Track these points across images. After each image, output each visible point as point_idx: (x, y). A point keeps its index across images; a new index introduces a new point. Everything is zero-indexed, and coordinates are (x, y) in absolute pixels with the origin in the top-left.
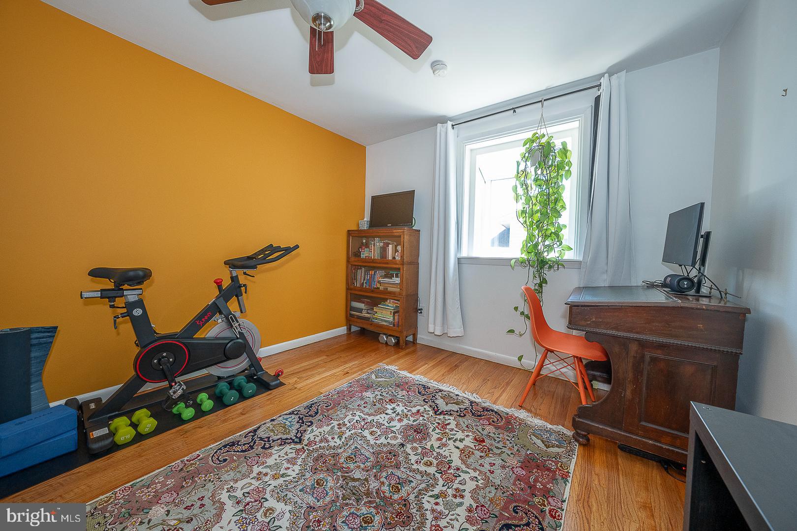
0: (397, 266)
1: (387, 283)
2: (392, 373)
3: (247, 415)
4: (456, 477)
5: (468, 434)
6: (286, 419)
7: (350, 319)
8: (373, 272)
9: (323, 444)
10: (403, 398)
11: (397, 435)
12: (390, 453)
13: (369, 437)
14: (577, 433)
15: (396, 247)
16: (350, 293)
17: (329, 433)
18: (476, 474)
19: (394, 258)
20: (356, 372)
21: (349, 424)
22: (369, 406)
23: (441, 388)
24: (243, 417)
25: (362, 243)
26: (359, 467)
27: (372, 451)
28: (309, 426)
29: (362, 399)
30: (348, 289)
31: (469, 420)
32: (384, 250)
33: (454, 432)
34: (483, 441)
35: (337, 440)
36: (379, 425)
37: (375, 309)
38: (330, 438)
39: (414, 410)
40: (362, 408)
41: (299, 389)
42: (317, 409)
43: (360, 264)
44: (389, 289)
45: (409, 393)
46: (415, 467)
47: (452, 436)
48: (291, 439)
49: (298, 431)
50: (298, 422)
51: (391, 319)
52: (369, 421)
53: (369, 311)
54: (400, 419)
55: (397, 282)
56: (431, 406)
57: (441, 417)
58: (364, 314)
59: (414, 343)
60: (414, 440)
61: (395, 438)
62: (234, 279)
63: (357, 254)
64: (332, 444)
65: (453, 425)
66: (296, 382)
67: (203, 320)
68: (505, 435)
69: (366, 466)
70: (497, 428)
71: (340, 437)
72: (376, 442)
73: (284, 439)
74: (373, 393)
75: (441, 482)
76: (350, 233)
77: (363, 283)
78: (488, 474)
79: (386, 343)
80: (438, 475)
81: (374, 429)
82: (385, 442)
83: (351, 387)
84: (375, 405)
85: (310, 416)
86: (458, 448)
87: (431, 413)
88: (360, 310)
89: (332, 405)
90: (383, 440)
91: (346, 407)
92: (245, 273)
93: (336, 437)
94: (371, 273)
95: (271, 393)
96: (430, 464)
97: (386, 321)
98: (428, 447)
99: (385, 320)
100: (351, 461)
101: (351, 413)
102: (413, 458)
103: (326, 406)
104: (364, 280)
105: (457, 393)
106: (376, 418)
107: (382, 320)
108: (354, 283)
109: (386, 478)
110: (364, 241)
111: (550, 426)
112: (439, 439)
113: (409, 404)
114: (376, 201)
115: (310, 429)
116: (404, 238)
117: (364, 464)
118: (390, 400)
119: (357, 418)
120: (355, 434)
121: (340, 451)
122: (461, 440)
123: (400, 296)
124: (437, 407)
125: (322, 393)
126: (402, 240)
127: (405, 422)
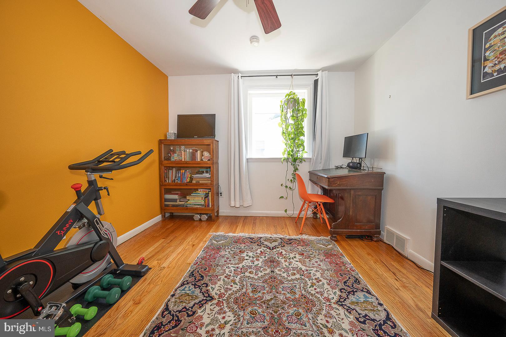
0: (208, 166)
1: (200, 178)
2: (225, 237)
3: (143, 303)
4: (310, 274)
5: (294, 253)
6: (184, 290)
7: (163, 208)
8: (184, 171)
9: (229, 292)
10: (246, 248)
11: (265, 268)
12: (271, 278)
13: (252, 276)
14: (332, 236)
15: (202, 152)
16: (164, 188)
17: (225, 284)
18: (315, 269)
19: (202, 160)
20: (199, 243)
21: (232, 275)
22: (232, 259)
23: (259, 236)
24: (140, 306)
25: (170, 149)
26: (264, 293)
27: (261, 282)
28: (207, 286)
29: (223, 257)
30: (161, 185)
31: (288, 248)
32: (193, 155)
33: (288, 255)
34: (303, 254)
35: (236, 286)
36: (250, 267)
37: (188, 198)
38: (229, 287)
39: (259, 251)
40: (228, 262)
41: (168, 267)
42: (200, 274)
43: (171, 165)
44: (201, 182)
45: (246, 244)
46: (289, 278)
47: (290, 257)
48: (203, 300)
49: (202, 293)
50: (195, 288)
51: (203, 203)
52: (241, 267)
53: (181, 200)
54: (256, 259)
55: (208, 176)
56: (265, 247)
57: (275, 250)
58: (178, 203)
59: (218, 216)
60: (275, 267)
61: (265, 270)
62: (91, 183)
63: (168, 159)
64: (235, 289)
65: (284, 253)
66: (159, 265)
67: (64, 229)
68: (308, 248)
69: (267, 291)
70: (302, 246)
71: (235, 283)
72: (258, 276)
73: (199, 303)
74: (225, 251)
75: (307, 279)
76: (160, 142)
77: (174, 180)
78: (319, 266)
79: (200, 220)
80: (303, 277)
81: (249, 270)
82: (263, 274)
83: (207, 252)
84: (235, 257)
85: (199, 280)
86: (297, 261)
87: (268, 250)
88: (175, 200)
89: (207, 268)
90: (260, 274)
91: (218, 265)
92: (101, 177)
93: (232, 284)
94: (182, 172)
95: (146, 279)
96: (295, 274)
97: (198, 205)
98: (285, 267)
99: (196, 204)
100: (257, 292)
101: (225, 267)
102: (285, 275)
103: (204, 270)
104: (176, 177)
105: (269, 236)
106: (244, 263)
107: (195, 205)
108: (166, 181)
109: (283, 290)
110: (172, 148)
111: (319, 238)
112: (286, 261)
113: (253, 250)
114: (182, 119)
115: (209, 288)
116: (213, 146)
117: (265, 290)
118: (240, 251)
119: (232, 269)
120: (241, 277)
121: (244, 290)
122: (295, 257)
123: (212, 186)
124: (268, 246)
125: (190, 264)
126: (212, 147)
127: (261, 260)
